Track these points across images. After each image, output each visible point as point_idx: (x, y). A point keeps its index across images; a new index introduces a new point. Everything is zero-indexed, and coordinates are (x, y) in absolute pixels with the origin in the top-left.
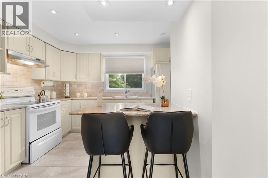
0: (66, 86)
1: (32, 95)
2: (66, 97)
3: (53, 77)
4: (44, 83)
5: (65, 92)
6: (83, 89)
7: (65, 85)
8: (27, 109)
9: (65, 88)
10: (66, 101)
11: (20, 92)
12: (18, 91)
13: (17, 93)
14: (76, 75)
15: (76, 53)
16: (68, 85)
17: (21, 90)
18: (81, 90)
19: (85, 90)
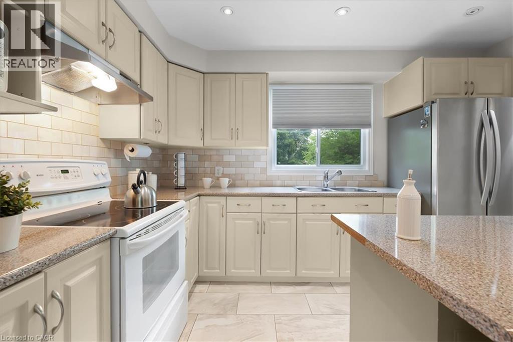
0: (179, 159)
1: (104, 184)
2: (178, 188)
3: (156, 132)
4: (132, 150)
5: (177, 173)
6: (215, 168)
7: (176, 156)
8: (116, 241)
9: (176, 165)
10: (191, 201)
11: (74, 174)
12: (67, 172)
13: (67, 178)
14: (203, 130)
15: (203, 73)
16: (181, 156)
17: (75, 169)
18: (208, 170)
19: (218, 170)
